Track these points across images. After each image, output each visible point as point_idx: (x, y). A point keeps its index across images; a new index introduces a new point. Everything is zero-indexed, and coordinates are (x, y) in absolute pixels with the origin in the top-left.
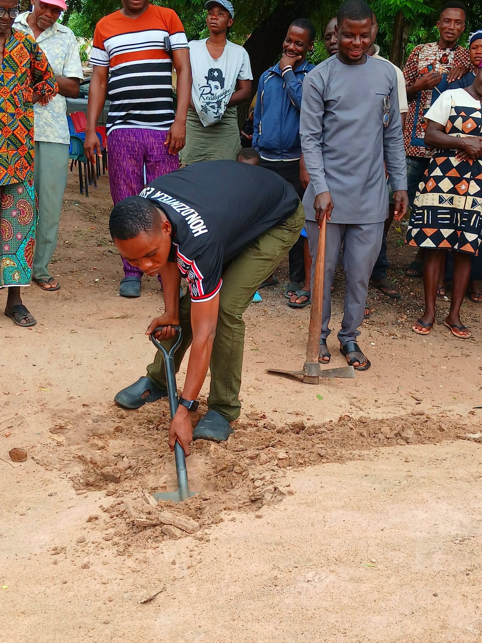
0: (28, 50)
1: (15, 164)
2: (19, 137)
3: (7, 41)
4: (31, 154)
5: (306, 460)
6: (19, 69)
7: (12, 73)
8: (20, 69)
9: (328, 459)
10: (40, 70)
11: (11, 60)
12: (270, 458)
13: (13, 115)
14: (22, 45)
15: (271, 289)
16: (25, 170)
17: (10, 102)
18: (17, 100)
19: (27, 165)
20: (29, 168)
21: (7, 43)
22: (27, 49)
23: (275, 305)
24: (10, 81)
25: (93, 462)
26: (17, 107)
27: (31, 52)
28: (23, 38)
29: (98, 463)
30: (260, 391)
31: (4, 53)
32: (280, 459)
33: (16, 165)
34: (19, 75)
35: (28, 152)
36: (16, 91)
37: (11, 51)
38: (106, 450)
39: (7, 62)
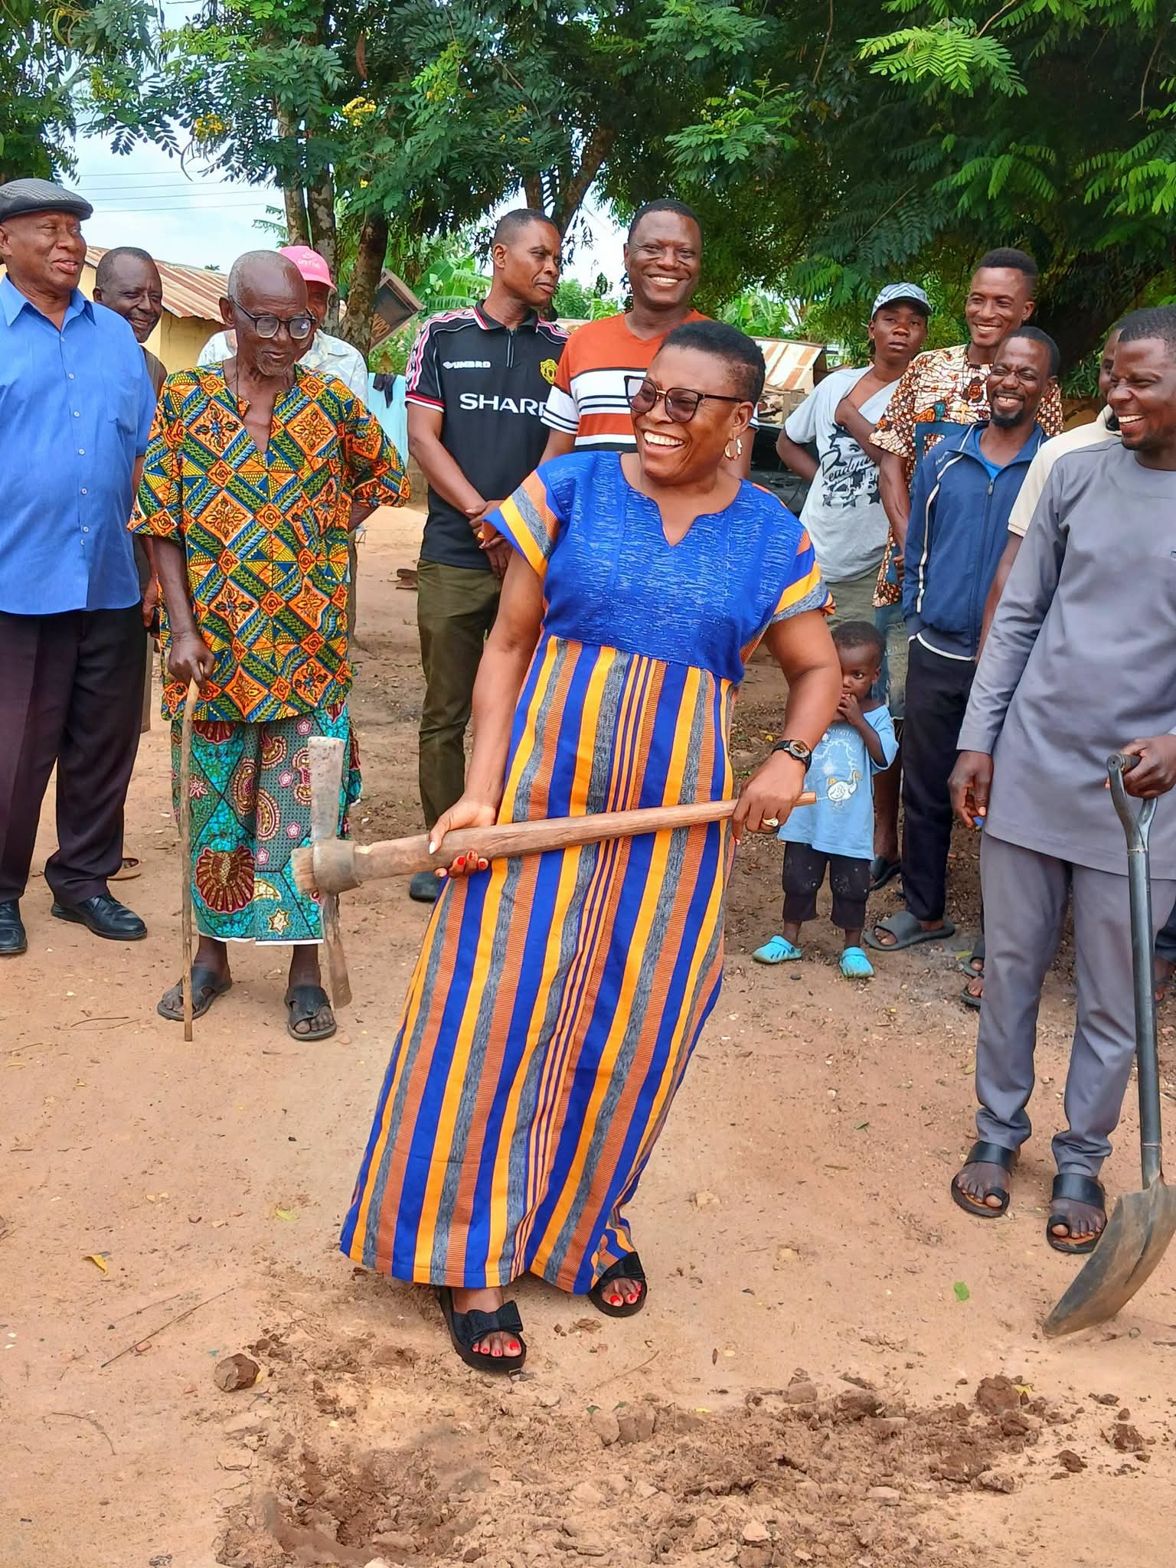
0: (331, 417)
1: (294, 672)
2: (302, 615)
3: (281, 399)
4: (335, 647)
5: (820, 1550)
6: (306, 463)
7: (288, 472)
8: (310, 463)
9: (877, 1555)
10: (365, 458)
11: (287, 442)
12: (721, 1535)
13: (286, 567)
14: (316, 406)
15: (922, 954)
16: (318, 684)
17: (281, 537)
18: (302, 531)
19: (323, 672)
20: (330, 677)
21: (278, 404)
22: (329, 414)
23: (922, 997)
24: (284, 491)
25: (309, 1457)
26: (303, 547)
27: (339, 422)
28: (321, 391)
29: (321, 1461)
30: (810, 1259)
31: (270, 427)
32: (746, 1543)
33: (296, 674)
34: (307, 474)
35: (327, 646)
36: (300, 513)
37: (288, 422)
38: (355, 1421)
39: (277, 447)
